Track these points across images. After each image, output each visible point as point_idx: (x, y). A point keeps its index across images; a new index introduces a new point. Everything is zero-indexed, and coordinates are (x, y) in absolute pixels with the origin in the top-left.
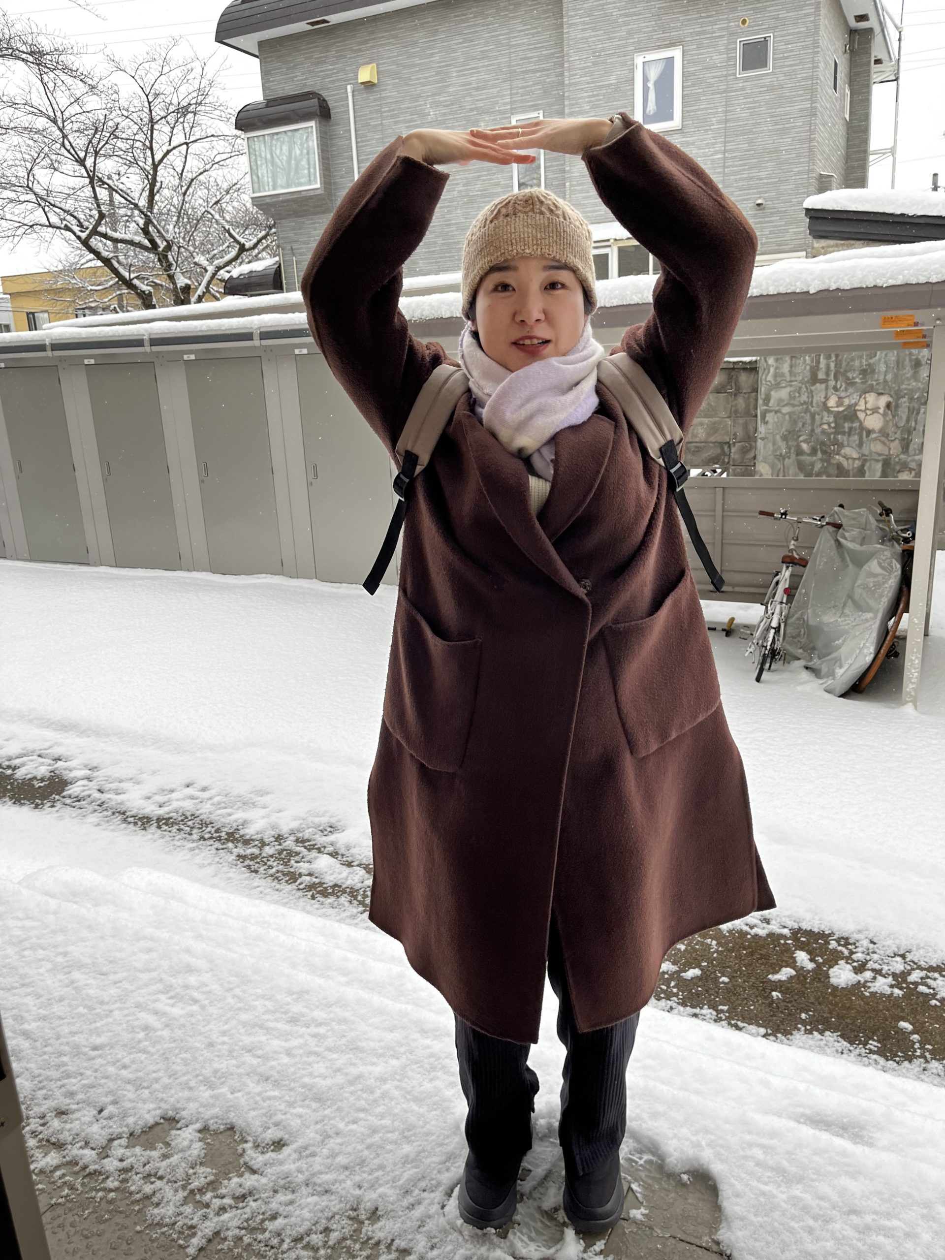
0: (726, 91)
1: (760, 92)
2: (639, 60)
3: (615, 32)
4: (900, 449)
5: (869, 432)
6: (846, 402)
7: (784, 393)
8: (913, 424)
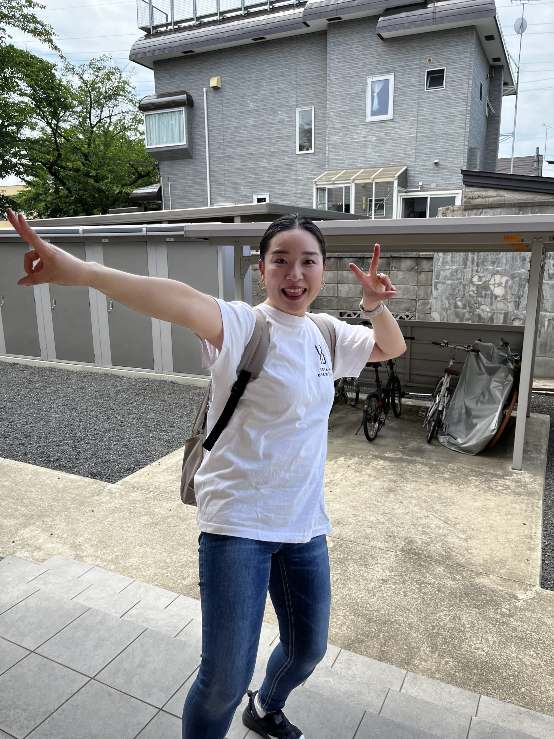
0: (418, 99)
1: (438, 100)
2: (369, 80)
3: (356, 64)
4: (514, 307)
5: (496, 297)
6: (484, 279)
7: (448, 273)
8: (522, 293)
